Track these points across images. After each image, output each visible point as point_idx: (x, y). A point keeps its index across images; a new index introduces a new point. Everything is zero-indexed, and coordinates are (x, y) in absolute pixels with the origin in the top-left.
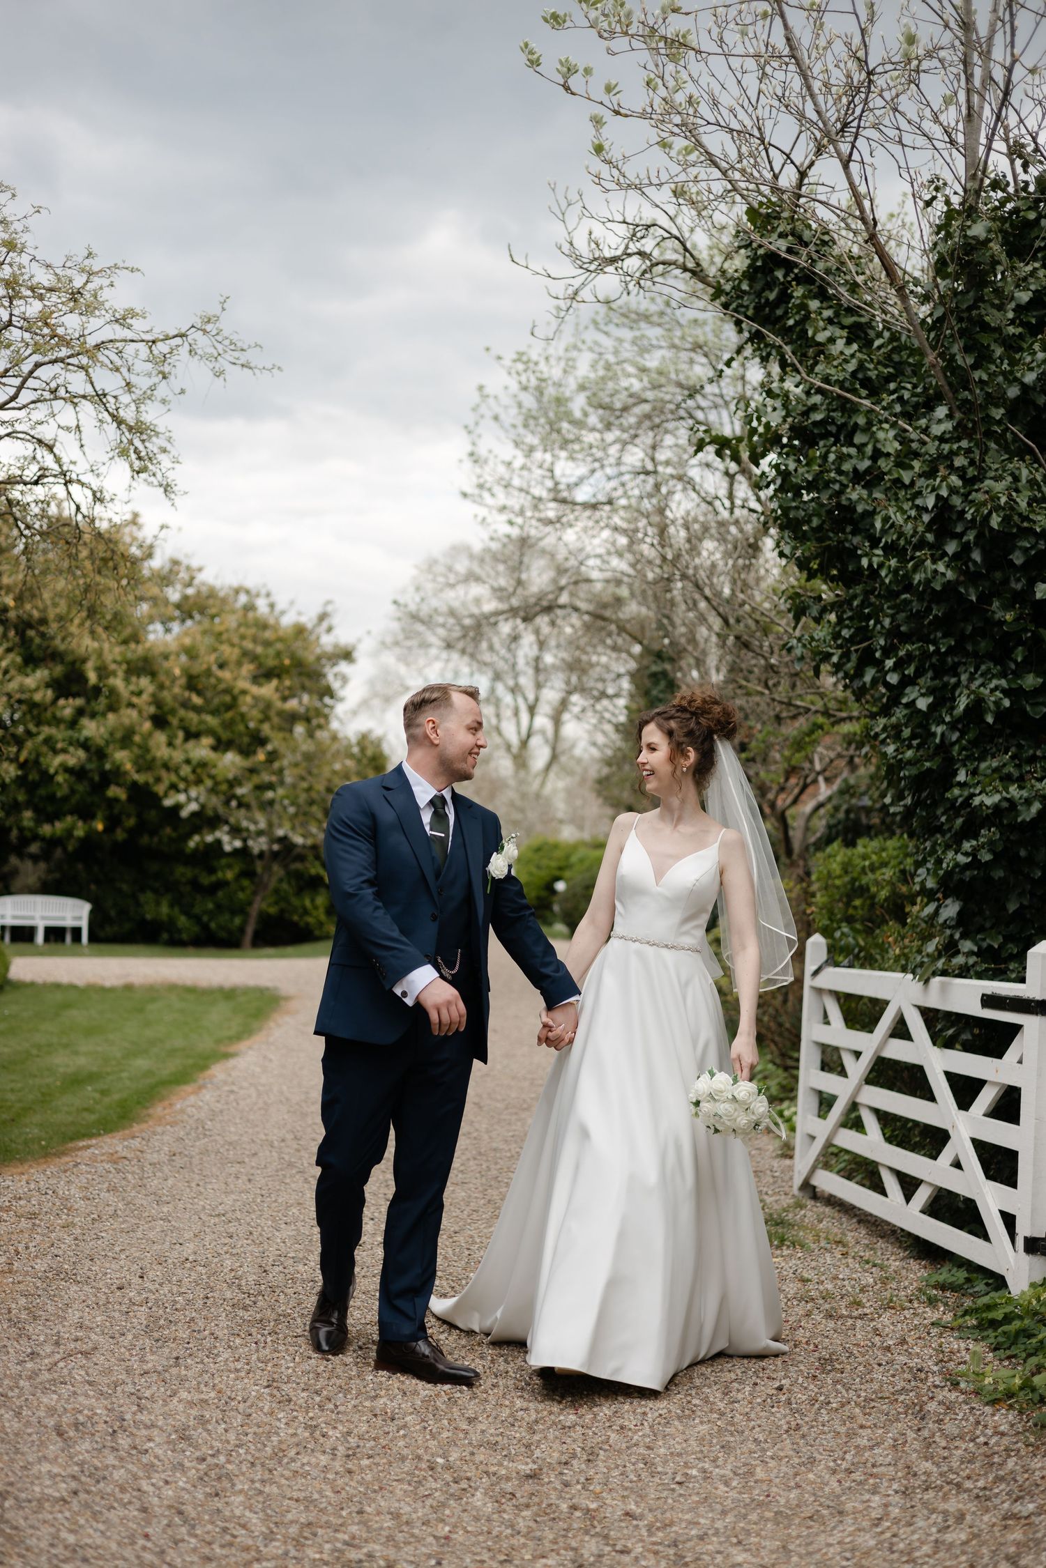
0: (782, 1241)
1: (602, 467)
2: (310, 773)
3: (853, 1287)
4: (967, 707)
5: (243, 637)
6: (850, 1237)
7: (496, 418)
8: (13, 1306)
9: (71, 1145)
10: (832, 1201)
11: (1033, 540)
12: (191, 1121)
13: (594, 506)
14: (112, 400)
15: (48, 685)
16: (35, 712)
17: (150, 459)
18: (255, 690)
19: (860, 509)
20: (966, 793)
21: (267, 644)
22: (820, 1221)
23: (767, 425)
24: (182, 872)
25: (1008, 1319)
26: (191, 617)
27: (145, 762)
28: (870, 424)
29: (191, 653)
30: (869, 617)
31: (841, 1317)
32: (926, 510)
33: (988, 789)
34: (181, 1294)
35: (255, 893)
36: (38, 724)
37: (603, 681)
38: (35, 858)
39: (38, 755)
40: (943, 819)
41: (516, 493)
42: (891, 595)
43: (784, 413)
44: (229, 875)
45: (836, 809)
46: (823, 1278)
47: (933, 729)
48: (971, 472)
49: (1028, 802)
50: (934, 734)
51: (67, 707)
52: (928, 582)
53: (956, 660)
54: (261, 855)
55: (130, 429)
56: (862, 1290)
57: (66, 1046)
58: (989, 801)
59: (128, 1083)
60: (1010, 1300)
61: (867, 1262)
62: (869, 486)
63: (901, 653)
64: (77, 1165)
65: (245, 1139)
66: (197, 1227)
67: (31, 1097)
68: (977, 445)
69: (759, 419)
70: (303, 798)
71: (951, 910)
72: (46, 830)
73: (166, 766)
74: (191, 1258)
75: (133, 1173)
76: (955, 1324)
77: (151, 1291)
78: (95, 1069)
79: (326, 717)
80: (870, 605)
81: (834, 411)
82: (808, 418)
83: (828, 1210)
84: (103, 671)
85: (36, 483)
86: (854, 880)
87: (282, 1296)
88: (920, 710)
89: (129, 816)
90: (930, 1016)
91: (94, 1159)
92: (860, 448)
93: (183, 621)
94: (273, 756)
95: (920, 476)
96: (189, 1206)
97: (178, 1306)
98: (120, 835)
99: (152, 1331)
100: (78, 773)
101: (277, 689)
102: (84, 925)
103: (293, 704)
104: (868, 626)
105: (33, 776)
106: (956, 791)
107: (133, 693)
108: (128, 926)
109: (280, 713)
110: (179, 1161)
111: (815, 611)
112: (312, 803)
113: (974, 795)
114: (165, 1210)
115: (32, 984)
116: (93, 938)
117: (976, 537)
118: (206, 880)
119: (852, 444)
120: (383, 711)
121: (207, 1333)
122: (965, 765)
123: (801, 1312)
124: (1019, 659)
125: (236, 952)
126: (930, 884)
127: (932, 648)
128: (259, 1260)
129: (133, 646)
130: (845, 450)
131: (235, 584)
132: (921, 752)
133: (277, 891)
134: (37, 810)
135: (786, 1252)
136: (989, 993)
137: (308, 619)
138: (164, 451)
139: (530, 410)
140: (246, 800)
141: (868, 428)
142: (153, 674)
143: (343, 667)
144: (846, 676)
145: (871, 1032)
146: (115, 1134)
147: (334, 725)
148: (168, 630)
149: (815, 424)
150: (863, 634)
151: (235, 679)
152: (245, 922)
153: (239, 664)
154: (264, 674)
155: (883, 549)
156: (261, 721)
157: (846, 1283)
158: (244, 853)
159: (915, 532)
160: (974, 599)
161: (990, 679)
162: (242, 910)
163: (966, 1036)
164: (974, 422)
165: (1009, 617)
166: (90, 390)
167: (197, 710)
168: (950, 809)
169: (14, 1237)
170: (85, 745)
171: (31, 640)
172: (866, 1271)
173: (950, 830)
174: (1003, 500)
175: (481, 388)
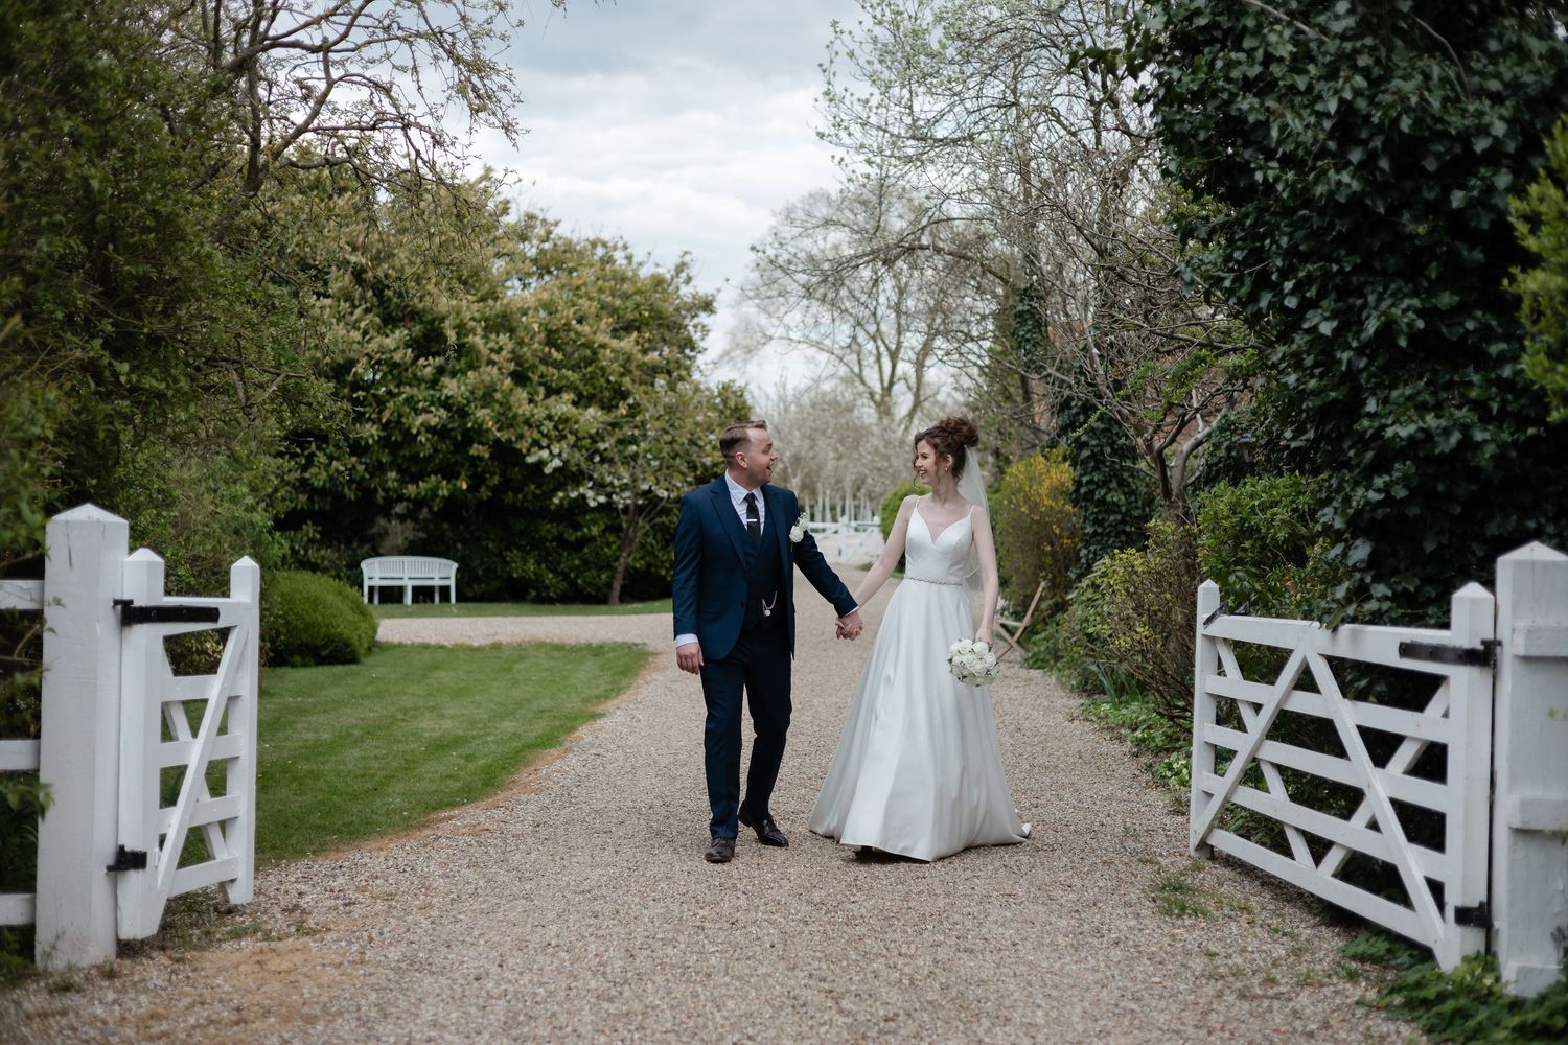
0: (1183, 909)
1: (962, 101)
2: (672, 426)
3: (1264, 961)
4: (1377, 332)
5: (601, 291)
6: (1254, 902)
7: (851, 55)
8: (363, 1002)
9: (432, 816)
10: (1230, 862)
11: (1447, 144)
12: (556, 788)
13: (955, 142)
14: (449, 38)
15: (407, 346)
16: (395, 372)
17: (490, 98)
18: (614, 343)
19: (1252, 119)
20: (1376, 424)
21: (626, 296)
22: (1221, 885)
23: (1147, 34)
24: (547, 529)
25: (1442, 997)
26: (549, 272)
27: (507, 420)
28: (1260, 26)
29: (549, 307)
30: (1263, 237)
31: (1255, 997)
32: (1327, 115)
33: (1402, 419)
34: (542, 984)
35: (620, 548)
36: (398, 386)
37: (968, 323)
38: (402, 518)
39: (400, 416)
40: (1351, 453)
41: (874, 132)
42: (1287, 211)
43: (1165, 18)
44: (595, 531)
45: (1216, 446)
46: (1231, 951)
47: (1338, 355)
48: (1376, 71)
49: (1446, 432)
50: (1340, 362)
51: (427, 367)
52: (1331, 194)
53: (1362, 279)
54: (626, 509)
55: (468, 64)
56: (1275, 964)
57: (432, 709)
58: (1404, 432)
59: (493, 747)
60: (1440, 976)
61: (1276, 931)
62: (1260, 94)
63: (1301, 274)
64: (437, 838)
65: (612, 806)
66: (560, 907)
67: (395, 764)
68: (1382, 42)
69: (1137, 28)
70: (667, 449)
71: (1361, 551)
72: (411, 490)
73: (528, 423)
74: (553, 943)
75: (496, 846)
76: (1383, 1003)
77: (510, 981)
78: (461, 733)
79: (687, 369)
80: (1265, 223)
81: (1220, 14)
82: (1191, 24)
83: (1228, 872)
84: (461, 329)
85: (373, 128)
86: (1243, 520)
87: (650, 985)
88: (1323, 336)
89: (492, 474)
90: (1337, 665)
91: (455, 831)
92: (1250, 53)
93: (541, 276)
94: (635, 409)
95: (1319, 79)
96: (553, 882)
97: (539, 999)
98: (484, 493)
99: (510, 1028)
100: (440, 432)
101: (637, 343)
102: (452, 583)
103: (653, 356)
104: (1263, 246)
105: (396, 437)
106: (1366, 423)
107: (492, 350)
108: (495, 584)
109: (640, 366)
110: (543, 832)
111: (1203, 233)
112: (676, 456)
113: (1386, 426)
114: (528, 887)
115: (401, 645)
116: (461, 598)
117: (1384, 143)
118: (572, 536)
119: (1239, 49)
120: (745, 362)
121: (569, 1029)
122: (1374, 394)
123: (1212, 993)
124: (1434, 276)
125: (603, 608)
126: (1339, 524)
127: (1335, 267)
128: (625, 943)
129: (491, 302)
130: (1233, 55)
131: (592, 238)
132: (1324, 382)
133: (643, 546)
134: (400, 471)
135: (1188, 922)
136: (1408, 641)
137: (666, 270)
138: (503, 88)
139: (885, 45)
140: (609, 454)
141: (1257, 32)
142: (512, 331)
143: (703, 318)
144: (1239, 302)
145: (1273, 683)
146: (478, 803)
147: (696, 376)
148: (525, 286)
149: (1200, 29)
150: (1257, 255)
151: (595, 333)
152: (612, 578)
153: (598, 317)
154: (624, 328)
155: (1280, 161)
156: (622, 375)
157: (1256, 956)
158: (608, 507)
159: (1315, 140)
160: (1382, 211)
161: (1402, 299)
162: (608, 565)
163: (1380, 688)
164: (1380, 18)
165: (1421, 230)
166: (424, 28)
167: (557, 365)
168: (1358, 442)
169: (368, 922)
170: (446, 404)
171: (390, 299)
172: (1275, 941)
173: (1358, 465)
174: (1414, 100)
175: (835, 24)
